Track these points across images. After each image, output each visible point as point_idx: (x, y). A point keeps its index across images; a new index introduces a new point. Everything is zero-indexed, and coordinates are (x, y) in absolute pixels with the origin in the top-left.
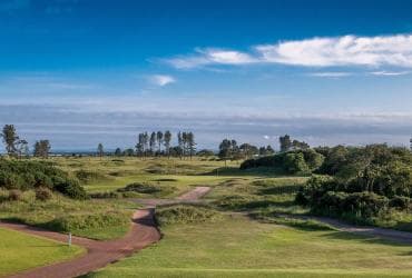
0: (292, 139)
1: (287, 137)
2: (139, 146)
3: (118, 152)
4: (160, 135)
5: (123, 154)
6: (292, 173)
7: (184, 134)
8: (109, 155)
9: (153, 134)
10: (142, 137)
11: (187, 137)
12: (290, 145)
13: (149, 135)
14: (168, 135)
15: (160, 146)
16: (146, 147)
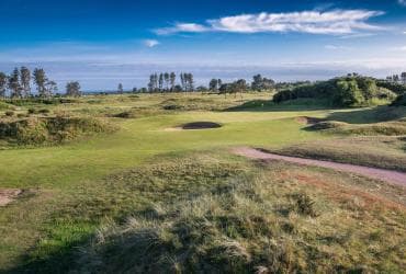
0: (263, 77)
1: (259, 76)
2: (150, 85)
3: (135, 90)
4: (166, 75)
5: (139, 92)
6: (347, 105)
7: (185, 75)
9: (162, 75)
10: (153, 77)
11: (188, 77)
12: (261, 81)
13: (158, 75)
14: (173, 76)
15: (167, 85)
16: (157, 85)
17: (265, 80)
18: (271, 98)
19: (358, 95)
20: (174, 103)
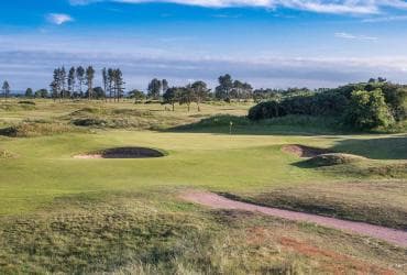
0: (233, 79)
1: (228, 77)
2: (53, 85)
3: (28, 93)
4: (80, 71)
5: (36, 96)
6: (367, 129)
7: (110, 71)
8: (17, 96)
9: (73, 69)
10: (58, 73)
11: (114, 75)
12: (230, 85)
13: (67, 70)
14: (90, 71)
15: (80, 86)
16: (64, 86)
17: (237, 83)
18: (246, 113)
19: (384, 112)
20: (90, 115)
